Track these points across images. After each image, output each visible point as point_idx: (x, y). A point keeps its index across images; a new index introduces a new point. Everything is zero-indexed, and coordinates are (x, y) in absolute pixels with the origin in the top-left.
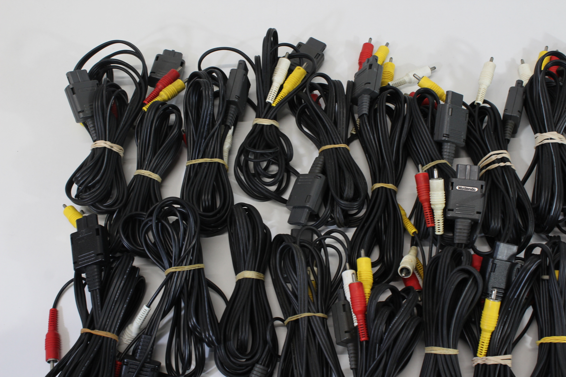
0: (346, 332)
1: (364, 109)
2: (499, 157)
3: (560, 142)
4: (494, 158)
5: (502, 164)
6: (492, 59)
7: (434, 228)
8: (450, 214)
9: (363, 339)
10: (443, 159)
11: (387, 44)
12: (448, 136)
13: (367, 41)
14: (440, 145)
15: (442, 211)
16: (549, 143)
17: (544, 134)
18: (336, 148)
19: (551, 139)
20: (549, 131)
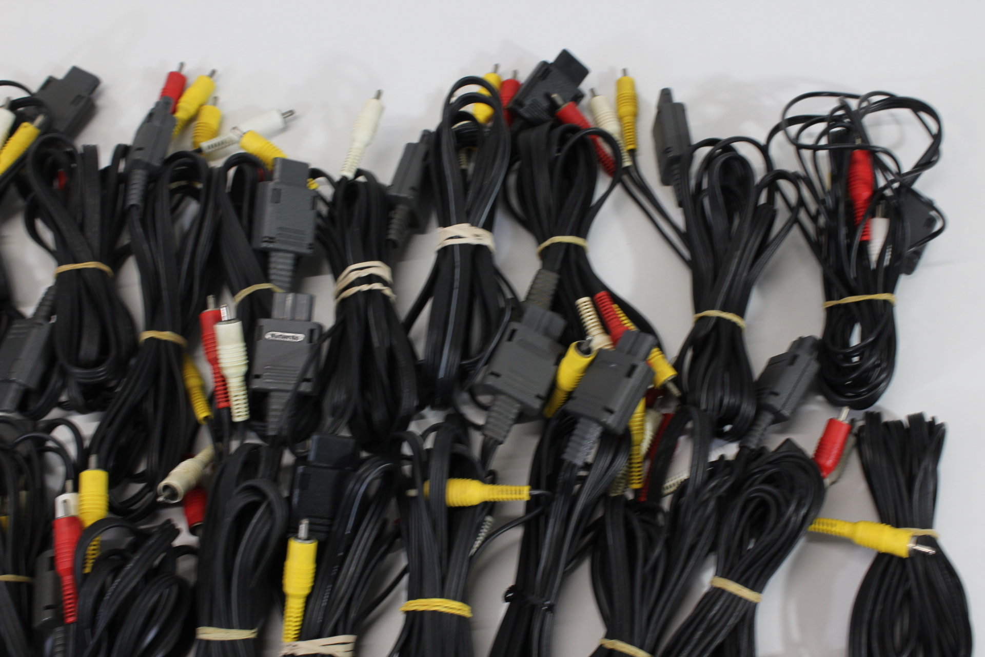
0: (48, 608)
1: (133, 197)
2: (364, 273)
3: (474, 241)
4: (354, 276)
5: (365, 287)
6: (379, 95)
7: (229, 409)
8: (257, 384)
9: (71, 620)
10: (268, 280)
11: (213, 73)
12: (271, 240)
13: (174, 69)
14: (264, 256)
15: (241, 379)
16: (452, 246)
17: (448, 229)
18: (79, 270)
19: (459, 237)
20: (458, 223)
